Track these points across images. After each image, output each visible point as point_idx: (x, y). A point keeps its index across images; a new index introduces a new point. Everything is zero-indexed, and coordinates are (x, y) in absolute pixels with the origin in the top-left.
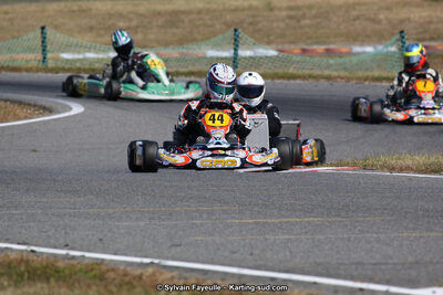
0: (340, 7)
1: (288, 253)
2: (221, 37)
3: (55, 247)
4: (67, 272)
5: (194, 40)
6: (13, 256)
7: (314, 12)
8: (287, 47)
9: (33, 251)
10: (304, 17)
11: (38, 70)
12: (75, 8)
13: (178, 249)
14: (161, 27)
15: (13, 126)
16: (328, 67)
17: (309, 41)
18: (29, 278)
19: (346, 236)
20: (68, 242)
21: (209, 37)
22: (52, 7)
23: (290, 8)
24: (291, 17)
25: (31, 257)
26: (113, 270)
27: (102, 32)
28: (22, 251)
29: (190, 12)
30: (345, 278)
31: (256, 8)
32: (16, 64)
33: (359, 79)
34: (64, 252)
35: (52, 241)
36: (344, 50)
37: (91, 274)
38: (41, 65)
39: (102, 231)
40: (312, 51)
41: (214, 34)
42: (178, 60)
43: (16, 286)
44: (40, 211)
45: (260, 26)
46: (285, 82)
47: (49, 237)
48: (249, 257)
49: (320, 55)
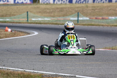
0: (106, 7)
1: (92, 72)
2: (74, 14)
3: (30, 70)
4: (34, 76)
5: (67, 15)
6: (19, 72)
7: (99, 8)
8: (92, 17)
9: (25, 71)
10: (96, 9)
11: (26, 23)
12: (36, 7)
13: (63, 70)
14: (58, 12)
16: (103, 22)
17: (97, 16)
19: (107, 67)
20: (34, 68)
21: (71, 14)
22: (30, 6)
23: (93, 7)
24: (93, 9)
25: (24, 72)
27: (43, 13)
28: (22, 71)
29: (66, 8)
33: (111, 26)
34: (33, 71)
35: (30, 68)
36: (107, 18)
37: (40, 77)
38: (27, 22)
39: (43, 66)
40: (99, 18)
41: (72, 14)
42: (63, 21)
44: (26, 60)
45: (84, 11)
46: (91, 26)
47: (29, 67)
48: (82, 73)
49: (101, 19)
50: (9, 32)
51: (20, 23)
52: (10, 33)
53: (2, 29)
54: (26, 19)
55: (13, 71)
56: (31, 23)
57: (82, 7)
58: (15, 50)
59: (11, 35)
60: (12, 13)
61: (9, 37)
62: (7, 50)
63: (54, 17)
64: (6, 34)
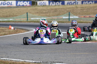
0: (92, 7)
1: (81, 61)
2: (66, 14)
3: (30, 60)
5: (60, 15)
6: (21, 62)
7: (86, 8)
8: (81, 16)
9: (25, 61)
10: (84, 9)
11: (26, 22)
12: (34, 8)
13: (57, 60)
14: (53, 12)
16: (90, 20)
17: (85, 15)
19: (93, 57)
20: (33, 59)
21: (63, 14)
23: (81, 7)
24: (81, 9)
27: (40, 14)
28: (22, 61)
29: (59, 9)
31: (74, 8)
32: (21, 21)
34: (32, 61)
36: (93, 16)
39: (40, 57)
40: (86, 17)
41: (65, 13)
42: (57, 19)
44: (26, 52)
45: (74, 11)
46: (80, 23)
47: (28, 58)
48: (72, 62)
49: (88, 17)
50: (12, 29)
51: (21, 22)
53: (6, 27)
54: (26, 19)
55: (15, 62)
56: (30, 22)
57: (72, 7)
58: (17, 44)
59: (14, 32)
60: (15, 14)
61: (12, 34)
62: (11, 45)
63: (49, 16)
64: (9, 31)
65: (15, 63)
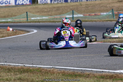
0: (98, 4)
1: (85, 63)
2: (69, 12)
3: (30, 65)
4: (32, 70)
5: (63, 13)
6: (20, 67)
7: (92, 6)
8: (86, 14)
9: (24, 66)
10: (89, 7)
11: (26, 22)
12: (35, 7)
13: (59, 64)
14: (55, 11)
15: (21, 36)
16: (95, 18)
17: (91, 12)
18: (23, 72)
19: (99, 59)
20: (33, 63)
21: (66, 12)
22: (29, 7)
23: (86, 5)
24: (86, 7)
26: (43, 69)
27: (41, 12)
28: (22, 66)
29: (62, 7)
30: (99, 69)
31: (78, 5)
32: (21, 21)
33: (103, 21)
34: (32, 65)
36: (99, 14)
37: (38, 71)
38: (27, 21)
39: (41, 60)
40: (92, 15)
41: (68, 12)
43: (20, 74)
44: (26, 56)
45: (79, 9)
46: (85, 22)
47: (28, 62)
48: (76, 65)
49: (93, 16)
52: (11, 32)
53: (5, 29)
54: (26, 19)
56: (30, 22)
57: (76, 5)
58: (17, 47)
59: (13, 33)
60: (14, 14)
61: (10, 36)
62: (9, 48)
63: (51, 16)
64: (8, 33)
65: (14, 68)
